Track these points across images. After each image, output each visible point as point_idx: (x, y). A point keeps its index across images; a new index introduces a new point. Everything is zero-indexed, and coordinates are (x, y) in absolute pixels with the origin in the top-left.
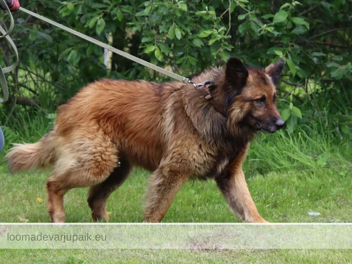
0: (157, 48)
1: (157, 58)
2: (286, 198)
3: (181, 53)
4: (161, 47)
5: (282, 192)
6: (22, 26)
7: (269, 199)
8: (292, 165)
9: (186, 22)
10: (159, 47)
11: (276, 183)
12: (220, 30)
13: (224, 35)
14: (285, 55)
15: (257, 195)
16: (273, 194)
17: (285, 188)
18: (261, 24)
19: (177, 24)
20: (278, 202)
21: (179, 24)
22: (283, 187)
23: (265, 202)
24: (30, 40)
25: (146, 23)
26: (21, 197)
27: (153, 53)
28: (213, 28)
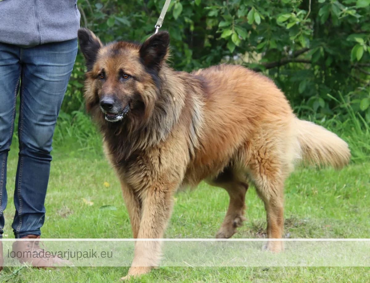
0: (234, 32)
1: (234, 42)
2: (358, 189)
3: (262, 38)
4: (238, 32)
5: (355, 184)
6: (100, 12)
7: (341, 190)
8: (368, 157)
9: (265, 6)
10: (236, 32)
11: (349, 174)
12: (298, 14)
13: (304, 19)
14: (366, 42)
15: (328, 185)
16: (345, 185)
17: (358, 179)
18: (342, 7)
19: (256, 8)
20: (350, 193)
21: (258, 8)
22: (356, 178)
23: (336, 192)
24: (108, 27)
25: (224, 8)
26: (88, 181)
27: (230, 37)
28: (292, 12)
